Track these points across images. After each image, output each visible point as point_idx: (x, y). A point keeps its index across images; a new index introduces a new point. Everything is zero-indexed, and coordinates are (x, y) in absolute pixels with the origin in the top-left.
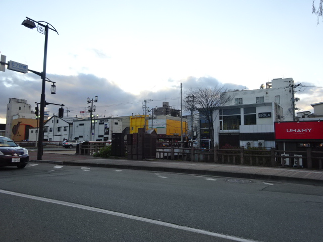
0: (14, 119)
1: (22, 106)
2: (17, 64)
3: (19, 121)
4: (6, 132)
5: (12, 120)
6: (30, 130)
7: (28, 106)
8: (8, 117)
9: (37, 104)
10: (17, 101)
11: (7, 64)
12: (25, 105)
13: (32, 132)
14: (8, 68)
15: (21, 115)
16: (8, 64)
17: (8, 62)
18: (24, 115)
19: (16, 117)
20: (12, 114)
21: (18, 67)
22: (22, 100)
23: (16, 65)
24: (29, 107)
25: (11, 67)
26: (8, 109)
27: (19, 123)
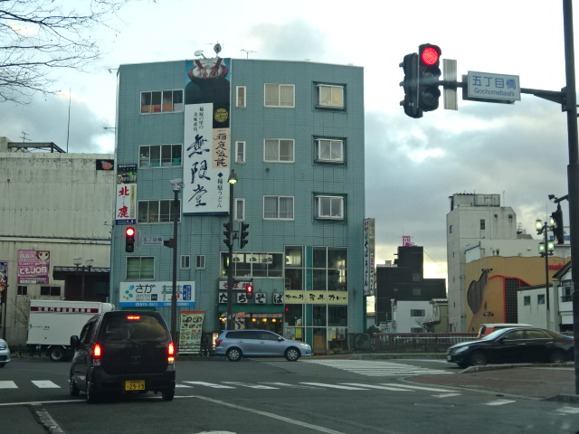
0: (468, 261)
1: (486, 214)
2: (489, 77)
3: (486, 268)
4: (450, 304)
5: (463, 263)
6: (521, 295)
7: (507, 213)
8: (451, 257)
9: (558, 201)
10: (473, 200)
11: (460, 85)
12: (497, 211)
13: (527, 300)
14: (466, 97)
15: (490, 245)
16: (464, 85)
17: (465, 78)
18: (496, 244)
19: (473, 256)
20: (463, 245)
21: (492, 87)
22: (486, 197)
23: (484, 82)
24: (510, 217)
25: (471, 93)
26: (450, 229)
27: (485, 272)
